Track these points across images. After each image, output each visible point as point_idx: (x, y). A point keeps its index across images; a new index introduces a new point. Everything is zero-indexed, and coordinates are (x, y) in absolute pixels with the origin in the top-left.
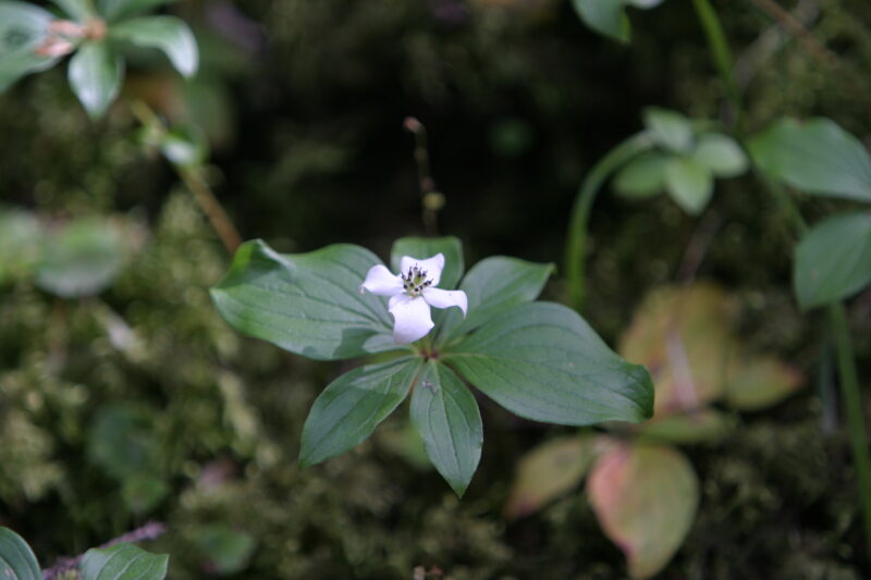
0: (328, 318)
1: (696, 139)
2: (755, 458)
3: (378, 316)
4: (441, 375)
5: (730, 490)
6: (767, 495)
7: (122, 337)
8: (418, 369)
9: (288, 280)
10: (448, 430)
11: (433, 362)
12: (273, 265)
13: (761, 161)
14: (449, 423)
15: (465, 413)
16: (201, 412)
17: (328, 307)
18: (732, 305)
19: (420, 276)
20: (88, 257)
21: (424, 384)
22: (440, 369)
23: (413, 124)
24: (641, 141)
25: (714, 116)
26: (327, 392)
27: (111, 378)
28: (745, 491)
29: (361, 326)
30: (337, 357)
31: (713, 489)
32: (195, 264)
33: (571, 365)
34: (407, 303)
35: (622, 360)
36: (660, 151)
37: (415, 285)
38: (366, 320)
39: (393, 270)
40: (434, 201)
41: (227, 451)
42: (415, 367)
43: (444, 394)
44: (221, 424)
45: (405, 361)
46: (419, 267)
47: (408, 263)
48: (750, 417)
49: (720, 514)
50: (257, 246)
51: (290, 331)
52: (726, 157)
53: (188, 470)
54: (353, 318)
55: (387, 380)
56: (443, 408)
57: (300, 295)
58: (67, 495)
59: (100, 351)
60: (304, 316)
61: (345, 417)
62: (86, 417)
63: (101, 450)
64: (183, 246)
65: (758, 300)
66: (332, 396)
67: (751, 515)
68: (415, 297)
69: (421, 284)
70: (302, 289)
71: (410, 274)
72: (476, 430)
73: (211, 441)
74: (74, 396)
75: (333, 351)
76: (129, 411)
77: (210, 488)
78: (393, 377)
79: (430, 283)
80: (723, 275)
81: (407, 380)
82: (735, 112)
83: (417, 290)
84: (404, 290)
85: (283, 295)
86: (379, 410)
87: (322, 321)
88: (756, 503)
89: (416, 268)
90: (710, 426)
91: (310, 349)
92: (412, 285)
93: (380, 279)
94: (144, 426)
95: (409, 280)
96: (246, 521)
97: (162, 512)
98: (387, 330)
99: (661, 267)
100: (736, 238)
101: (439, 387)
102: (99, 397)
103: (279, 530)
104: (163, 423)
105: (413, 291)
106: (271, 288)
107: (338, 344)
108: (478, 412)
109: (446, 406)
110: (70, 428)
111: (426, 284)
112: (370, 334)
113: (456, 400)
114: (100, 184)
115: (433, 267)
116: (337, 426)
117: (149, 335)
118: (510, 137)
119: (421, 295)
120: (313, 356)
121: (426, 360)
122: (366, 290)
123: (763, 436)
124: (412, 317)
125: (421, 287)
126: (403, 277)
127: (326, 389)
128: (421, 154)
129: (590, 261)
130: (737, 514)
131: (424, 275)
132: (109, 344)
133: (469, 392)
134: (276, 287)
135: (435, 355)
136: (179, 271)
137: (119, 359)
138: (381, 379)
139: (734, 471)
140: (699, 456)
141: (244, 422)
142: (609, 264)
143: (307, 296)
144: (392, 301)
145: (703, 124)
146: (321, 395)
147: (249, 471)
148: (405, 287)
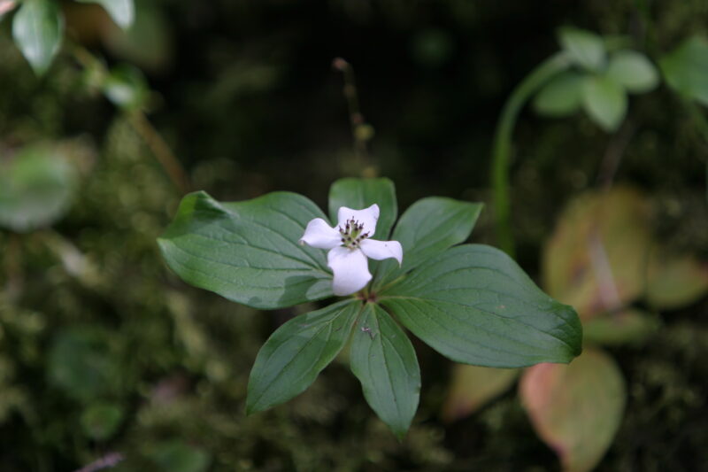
0: (270, 266)
1: (609, 56)
2: (677, 359)
3: (317, 262)
4: (378, 319)
5: (655, 393)
6: (691, 396)
7: (75, 263)
8: (357, 313)
9: (232, 229)
10: (387, 374)
11: (371, 304)
12: (217, 214)
13: (673, 81)
14: (387, 366)
15: (403, 359)
16: (154, 331)
17: (270, 254)
18: (649, 206)
19: (357, 229)
20: (40, 188)
21: (363, 329)
22: (377, 312)
23: (340, 64)
24: (558, 62)
25: (624, 31)
26: (271, 340)
27: (67, 303)
28: (670, 393)
29: (302, 273)
30: (281, 306)
31: (639, 392)
32: (140, 188)
33: (503, 307)
34: (345, 256)
35: (551, 300)
36: (576, 71)
37: (352, 238)
38: (307, 267)
39: (332, 221)
40: (364, 132)
41: (179, 368)
42: (354, 312)
43: (382, 339)
44: (171, 342)
45: (344, 307)
46: (355, 220)
47: (345, 214)
48: (670, 316)
49: (647, 415)
50: (201, 197)
51: (235, 281)
52: (638, 73)
53: (142, 390)
54: (294, 264)
55: (328, 326)
56: (382, 353)
57: (243, 244)
58: (30, 416)
59: (55, 278)
60: (247, 264)
61: (288, 365)
62: (45, 342)
63: (61, 372)
64: (128, 171)
65: (674, 207)
66: (276, 344)
67: (676, 415)
68: (352, 250)
69: (358, 237)
70: (244, 238)
71: (348, 227)
72: (414, 375)
73: (163, 359)
74: (32, 323)
75: (277, 299)
76: (84, 334)
77: (165, 404)
78: (333, 322)
79: (366, 235)
80: (639, 178)
81: (347, 325)
82: (644, 23)
83: (354, 244)
84: (342, 243)
85: (226, 244)
86: (321, 358)
87: (264, 269)
88: (680, 403)
89: (353, 221)
90: (633, 326)
91: (256, 299)
92: (349, 239)
93: (319, 233)
94: (99, 348)
95: (346, 234)
96: (199, 436)
97: (121, 437)
98: (326, 275)
99: (580, 176)
100: (650, 145)
101: (378, 331)
102: (56, 323)
103: (230, 444)
104: (117, 343)
105: (350, 245)
106: (215, 238)
107: (281, 292)
108: (416, 357)
109: (384, 351)
110: (29, 352)
111: (362, 237)
112: (312, 280)
113: (393, 345)
114: (48, 110)
115: (368, 218)
116: (282, 372)
117: (99, 258)
118: (432, 47)
119: (359, 247)
120: (258, 305)
121: (365, 302)
122: (305, 242)
123: (684, 336)
124: (350, 270)
125: (358, 241)
126: (341, 230)
127: (270, 338)
128: (350, 91)
129: (514, 170)
130: (663, 415)
131: (361, 228)
132: (63, 271)
133: (406, 336)
134: (220, 235)
135: (372, 298)
136: (126, 196)
137: (74, 285)
138: (322, 325)
139: (658, 373)
140: (625, 357)
141: (193, 339)
142: (530, 175)
143: (250, 244)
144: (331, 255)
145: (615, 41)
146: (267, 342)
147: (199, 389)
148: (343, 240)
